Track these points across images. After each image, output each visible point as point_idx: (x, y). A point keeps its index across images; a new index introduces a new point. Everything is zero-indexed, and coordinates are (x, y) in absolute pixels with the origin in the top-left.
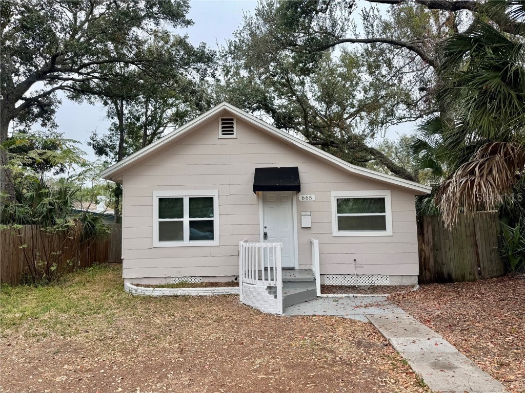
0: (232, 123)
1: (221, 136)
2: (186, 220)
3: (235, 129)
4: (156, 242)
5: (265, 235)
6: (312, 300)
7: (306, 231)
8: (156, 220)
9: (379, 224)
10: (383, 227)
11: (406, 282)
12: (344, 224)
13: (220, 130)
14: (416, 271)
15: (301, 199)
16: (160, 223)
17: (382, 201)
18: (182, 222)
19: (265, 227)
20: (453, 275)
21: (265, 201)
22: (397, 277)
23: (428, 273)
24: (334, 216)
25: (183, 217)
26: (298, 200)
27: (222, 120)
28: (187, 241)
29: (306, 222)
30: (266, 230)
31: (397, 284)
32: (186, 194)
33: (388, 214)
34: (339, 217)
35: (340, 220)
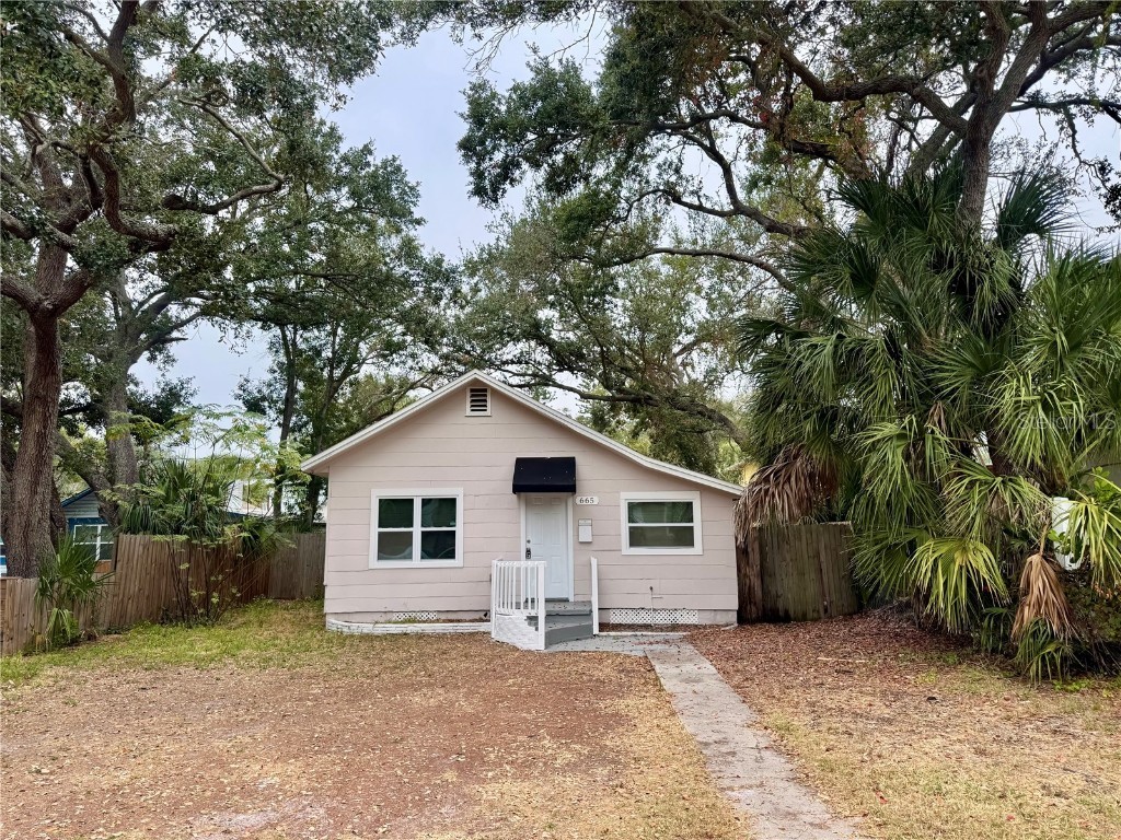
0: (486, 395)
1: (469, 413)
2: (417, 530)
3: (489, 404)
4: (374, 562)
5: (528, 552)
6: (587, 638)
7: (583, 547)
8: (375, 530)
9: (684, 538)
10: (691, 544)
11: (721, 619)
12: (637, 538)
13: (468, 404)
14: (735, 605)
15: (579, 503)
16: (380, 534)
17: (689, 505)
18: (410, 534)
19: (529, 542)
20: (792, 613)
21: (528, 504)
22: (708, 613)
23: (754, 609)
24: (625, 527)
25: (412, 526)
26: (575, 504)
27: (472, 390)
28: (417, 560)
29: (586, 535)
30: (529, 546)
31: (708, 623)
32: (417, 493)
33: (697, 524)
34: (630, 528)
35: (632, 531)
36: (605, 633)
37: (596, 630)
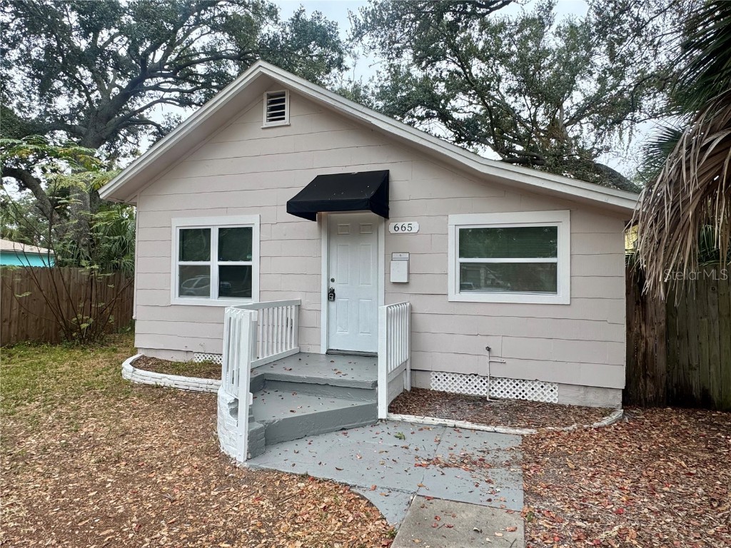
0: (283, 101)
1: (266, 124)
2: (214, 263)
3: (287, 110)
4: (176, 298)
5: (331, 295)
7: (398, 289)
8: (175, 263)
9: (543, 280)
10: (553, 288)
11: (595, 400)
12: (469, 278)
13: (265, 113)
14: (621, 384)
15: (392, 231)
16: (181, 267)
17: (552, 232)
18: (208, 267)
19: (333, 280)
20: (715, 395)
21: (331, 232)
22: (576, 388)
23: (650, 385)
24: (454, 261)
25: (209, 260)
27: (270, 96)
28: (214, 299)
29: (399, 274)
30: (333, 285)
31: (575, 403)
32: (215, 222)
33: (563, 260)
34: (462, 264)
35: (465, 271)
36: (398, 417)
37: (382, 412)
